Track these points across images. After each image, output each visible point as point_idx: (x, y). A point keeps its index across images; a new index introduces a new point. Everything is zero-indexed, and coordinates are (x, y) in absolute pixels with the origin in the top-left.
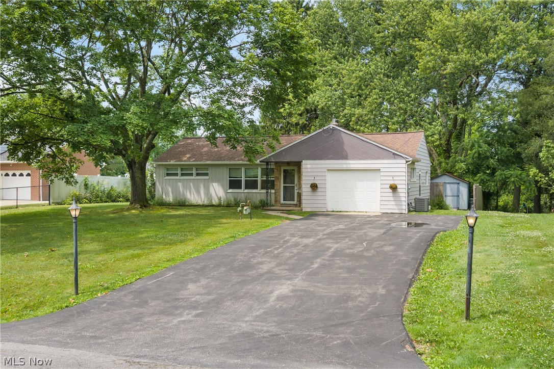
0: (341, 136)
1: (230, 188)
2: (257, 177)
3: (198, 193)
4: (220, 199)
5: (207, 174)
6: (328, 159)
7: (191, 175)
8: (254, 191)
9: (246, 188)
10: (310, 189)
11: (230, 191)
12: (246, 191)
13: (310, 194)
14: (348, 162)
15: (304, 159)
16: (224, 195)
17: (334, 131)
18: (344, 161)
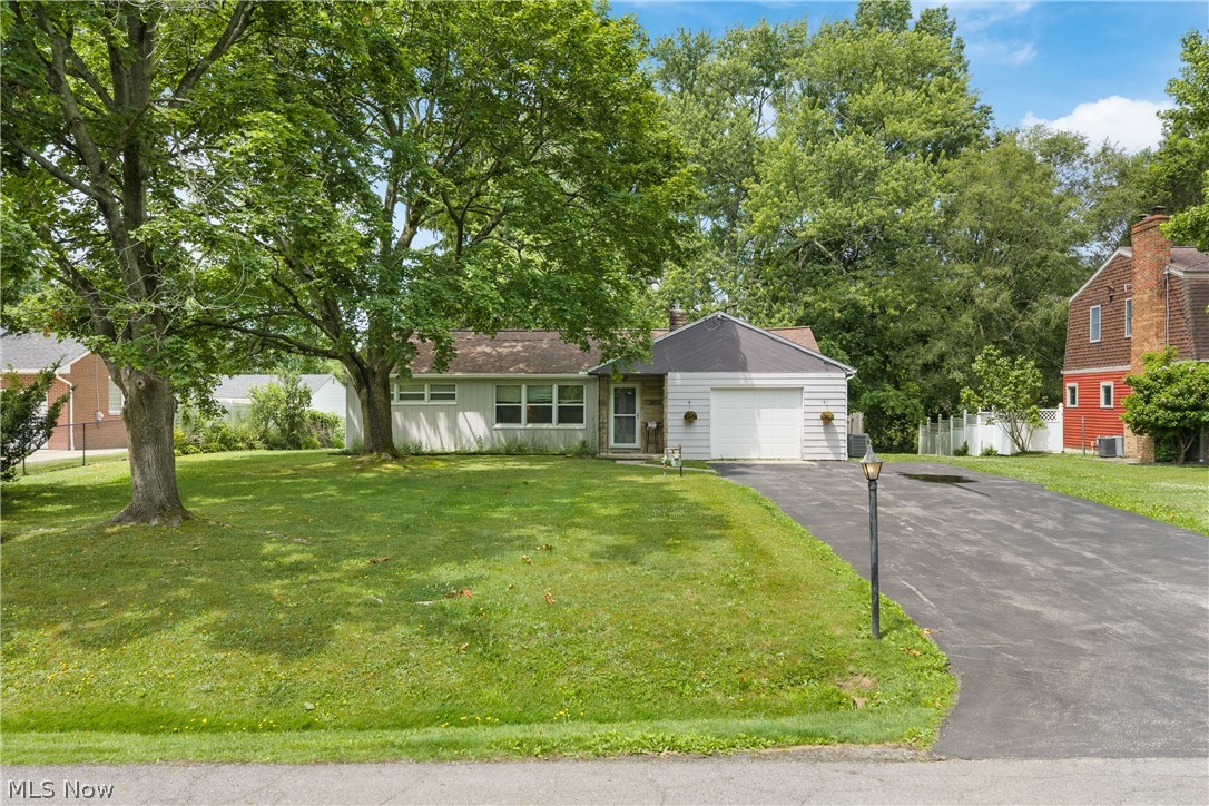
0: (736, 330)
1: (497, 422)
2: (551, 402)
3: (436, 428)
4: (479, 441)
5: (452, 397)
6: (713, 371)
7: (421, 397)
8: (545, 426)
9: (529, 421)
10: (681, 423)
11: (498, 426)
12: (530, 426)
13: (681, 430)
14: (747, 375)
15: (671, 371)
16: (488, 433)
17: (726, 323)
18: (741, 375)
